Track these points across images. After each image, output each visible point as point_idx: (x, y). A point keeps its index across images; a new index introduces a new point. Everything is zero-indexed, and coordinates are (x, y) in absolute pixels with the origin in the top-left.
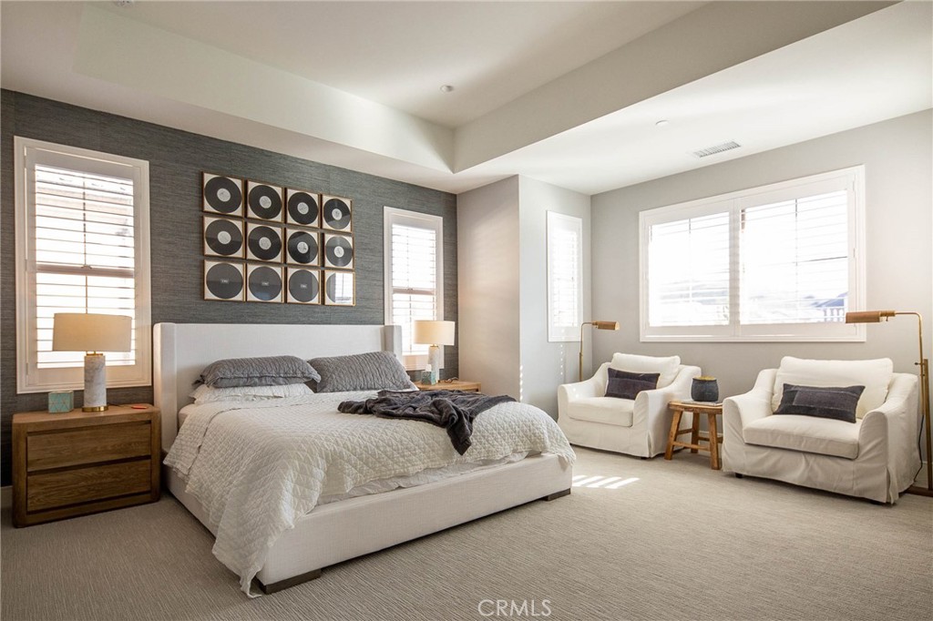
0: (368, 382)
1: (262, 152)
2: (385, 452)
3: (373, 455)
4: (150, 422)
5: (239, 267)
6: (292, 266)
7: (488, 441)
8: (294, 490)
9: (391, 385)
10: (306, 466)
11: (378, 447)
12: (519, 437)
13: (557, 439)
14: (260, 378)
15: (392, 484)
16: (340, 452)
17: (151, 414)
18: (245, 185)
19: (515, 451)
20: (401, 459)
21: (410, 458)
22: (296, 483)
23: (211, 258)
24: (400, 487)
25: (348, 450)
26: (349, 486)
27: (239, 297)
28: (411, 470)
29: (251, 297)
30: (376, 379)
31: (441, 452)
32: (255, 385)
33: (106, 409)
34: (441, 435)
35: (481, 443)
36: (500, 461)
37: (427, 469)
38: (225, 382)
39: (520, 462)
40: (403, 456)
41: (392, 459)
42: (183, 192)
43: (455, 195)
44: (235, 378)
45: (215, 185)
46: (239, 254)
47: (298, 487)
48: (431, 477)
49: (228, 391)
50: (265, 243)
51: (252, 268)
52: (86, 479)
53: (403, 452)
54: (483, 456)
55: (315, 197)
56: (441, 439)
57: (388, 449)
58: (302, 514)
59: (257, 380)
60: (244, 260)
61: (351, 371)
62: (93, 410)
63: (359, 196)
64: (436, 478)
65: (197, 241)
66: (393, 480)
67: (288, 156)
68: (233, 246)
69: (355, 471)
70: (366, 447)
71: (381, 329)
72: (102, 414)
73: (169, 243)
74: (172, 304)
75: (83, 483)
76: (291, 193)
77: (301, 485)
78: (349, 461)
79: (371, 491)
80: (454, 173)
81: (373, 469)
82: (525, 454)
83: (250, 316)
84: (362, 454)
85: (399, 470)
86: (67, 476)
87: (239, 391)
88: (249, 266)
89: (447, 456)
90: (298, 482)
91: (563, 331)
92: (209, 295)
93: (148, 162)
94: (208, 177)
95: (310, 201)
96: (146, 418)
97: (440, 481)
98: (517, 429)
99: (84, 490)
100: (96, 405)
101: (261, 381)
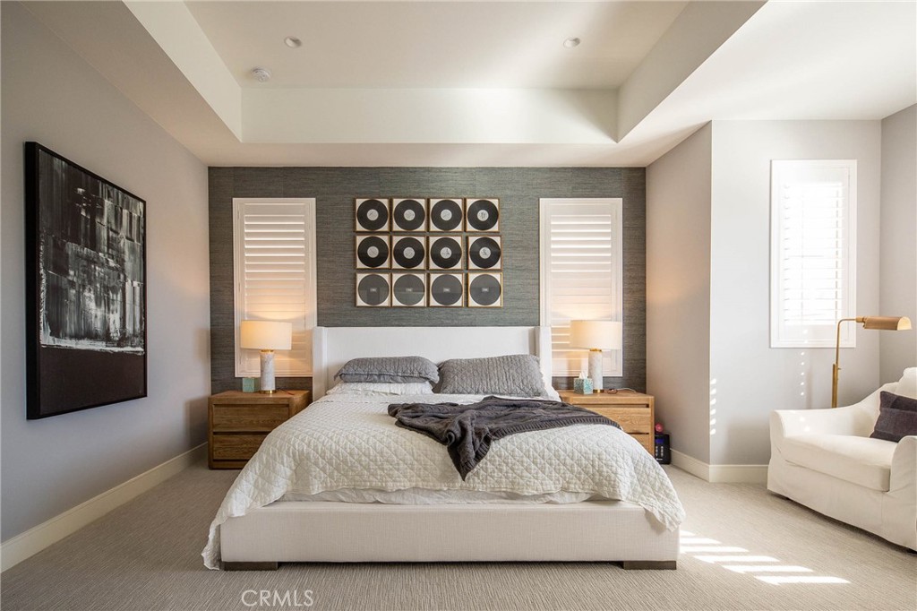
0: (491, 387)
1: (408, 169)
2: (360, 462)
3: (345, 462)
4: (288, 406)
5: (386, 277)
6: (435, 271)
7: (512, 469)
8: (256, 481)
9: (519, 391)
10: (271, 461)
11: (351, 454)
12: (572, 472)
13: (653, 486)
14: (379, 375)
15: (367, 496)
16: (308, 454)
17: (289, 399)
18: (391, 203)
19: (565, 490)
20: (379, 472)
21: (391, 472)
22: (260, 476)
23: (362, 271)
24: (378, 502)
25: (317, 453)
26: (316, 489)
27: (386, 303)
28: (391, 486)
29: (396, 303)
30: (501, 384)
31: (438, 473)
32: (374, 382)
33: (274, 392)
34: (439, 452)
35: (501, 471)
36: (535, 497)
37: (415, 489)
38: (349, 377)
39: (572, 505)
40: (383, 469)
41: (369, 470)
42: (340, 218)
43: (644, 168)
44: (356, 374)
45: (366, 207)
46: (386, 265)
47: (260, 480)
48: (421, 498)
49: (353, 386)
50: (409, 253)
51: (396, 277)
52: (246, 443)
53: (382, 464)
54: (505, 486)
55: (459, 202)
56: (438, 458)
57: (363, 458)
58: (258, 506)
59: (376, 377)
60: (390, 270)
61: (476, 374)
62: (265, 392)
63: (508, 192)
64: (427, 500)
65: (352, 257)
66: (370, 492)
67: (432, 168)
68: (381, 259)
69: (323, 475)
70: (337, 452)
71: (529, 330)
72: (271, 396)
73: (330, 262)
74: (332, 311)
75: (245, 446)
76: (433, 202)
77: (263, 478)
78: (316, 464)
79: (343, 498)
80: (617, 142)
81: (346, 476)
82: (585, 497)
83: (396, 320)
84: (331, 459)
85: (376, 483)
86: (235, 439)
87: (360, 386)
88: (394, 275)
89: (444, 477)
90: (262, 475)
91: (805, 332)
92: (360, 302)
93: (314, 199)
94: (359, 202)
95: (453, 206)
96: (286, 402)
97: (433, 505)
98: (568, 461)
99: (246, 451)
100: (266, 389)
101: (380, 378)
